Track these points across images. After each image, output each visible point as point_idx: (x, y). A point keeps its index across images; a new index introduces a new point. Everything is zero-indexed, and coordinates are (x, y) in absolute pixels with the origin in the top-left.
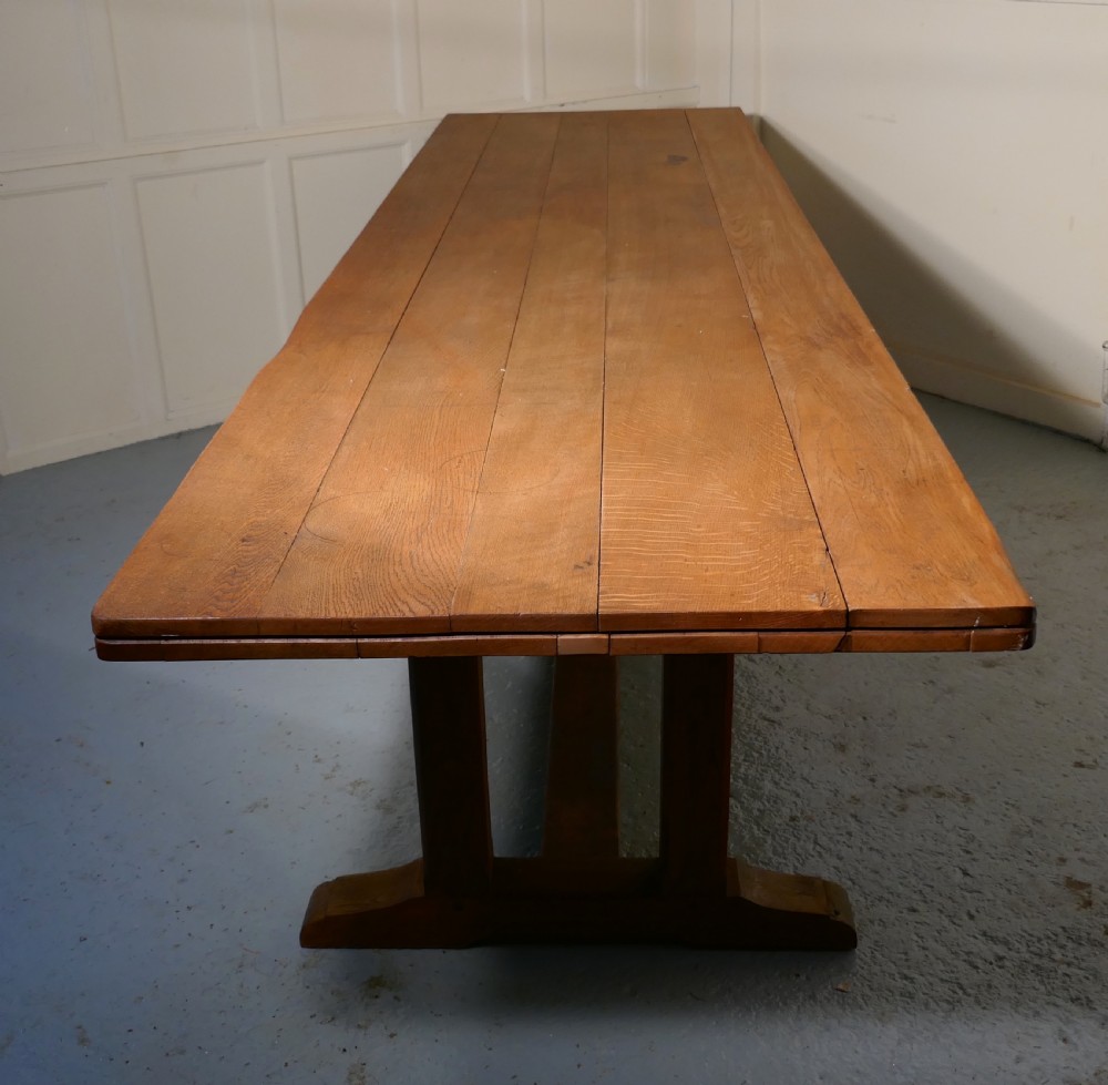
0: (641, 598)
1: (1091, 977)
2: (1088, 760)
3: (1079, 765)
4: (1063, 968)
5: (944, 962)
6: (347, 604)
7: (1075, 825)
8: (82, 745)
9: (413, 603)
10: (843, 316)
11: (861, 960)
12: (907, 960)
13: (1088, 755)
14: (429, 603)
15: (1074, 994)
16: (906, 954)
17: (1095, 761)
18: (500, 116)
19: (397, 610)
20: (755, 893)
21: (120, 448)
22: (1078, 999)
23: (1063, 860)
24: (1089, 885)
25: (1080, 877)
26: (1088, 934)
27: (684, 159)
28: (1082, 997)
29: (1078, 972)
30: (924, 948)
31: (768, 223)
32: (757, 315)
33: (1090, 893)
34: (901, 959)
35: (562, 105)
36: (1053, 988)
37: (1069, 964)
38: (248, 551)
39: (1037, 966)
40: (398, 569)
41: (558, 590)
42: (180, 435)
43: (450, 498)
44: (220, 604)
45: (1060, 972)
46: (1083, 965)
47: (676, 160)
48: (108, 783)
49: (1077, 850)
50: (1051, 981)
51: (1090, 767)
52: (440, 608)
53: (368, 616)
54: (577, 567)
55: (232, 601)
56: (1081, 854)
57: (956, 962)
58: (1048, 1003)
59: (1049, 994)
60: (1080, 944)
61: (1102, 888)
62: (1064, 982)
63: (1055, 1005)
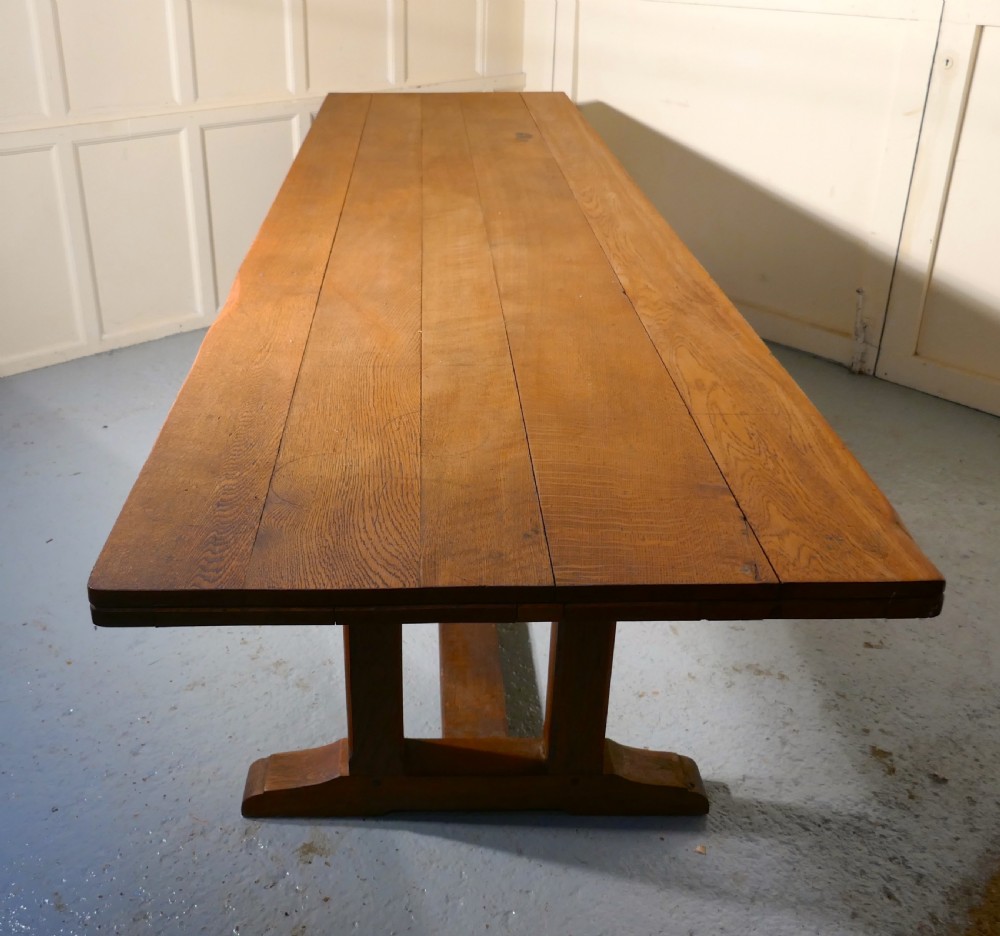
0: (590, 570)
1: (903, 838)
2: (874, 641)
3: (868, 645)
4: (879, 831)
5: (780, 824)
6: (324, 575)
7: (872, 700)
8: (44, 629)
9: (384, 574)
10: (696, 283)
11: (712, 823)
12: (751, 824)
13: (874, 636)
14: (399, 574)
15: (891, 854)
16: (748, 817)
17: (881, 642)
18: (372, 96)
19: (370, 582)
20: (625, 770)
21: (63, 363)
22: (895, 858)
23: (866, 731)
24: (890, 754)
25: (883, 746)
26: (896, 798)
27: (530, 136)
28: (899, 856)
29: (892, 833)
30: (763, 813)
31: (612, 196)
32: (624, 280)
33: (891, 761)
34: (745, 823)
35: (419, 87)
36: (873, 849)
37: (883, 826)
38: (224, 517)
39: (857, 828)
40: (364, 536)
41: (515, 560)
42: (112, 352)
43: (398, 462)
44: (206, 574)
45: (877, 834)
46: (895, 827)
47: (523, 137)
48: (69, 663)
49: (877, 722)
50: (871, 842)
51: (877, 647)
52: (411, 580)
53: (345, 588)
54: (526, 536)
55: (217, 571)
56: (881, 725)
57: (790, 825)
58: (871, 863)
59: (870, 854)
60: (890, 807)
61: (901, 757)
62: (881, 843)
63: (877, 864)
